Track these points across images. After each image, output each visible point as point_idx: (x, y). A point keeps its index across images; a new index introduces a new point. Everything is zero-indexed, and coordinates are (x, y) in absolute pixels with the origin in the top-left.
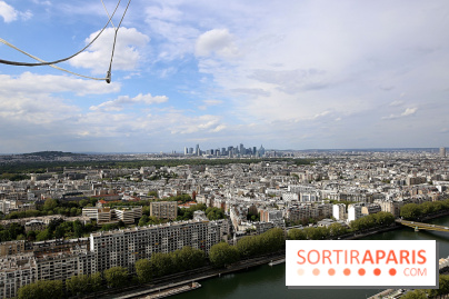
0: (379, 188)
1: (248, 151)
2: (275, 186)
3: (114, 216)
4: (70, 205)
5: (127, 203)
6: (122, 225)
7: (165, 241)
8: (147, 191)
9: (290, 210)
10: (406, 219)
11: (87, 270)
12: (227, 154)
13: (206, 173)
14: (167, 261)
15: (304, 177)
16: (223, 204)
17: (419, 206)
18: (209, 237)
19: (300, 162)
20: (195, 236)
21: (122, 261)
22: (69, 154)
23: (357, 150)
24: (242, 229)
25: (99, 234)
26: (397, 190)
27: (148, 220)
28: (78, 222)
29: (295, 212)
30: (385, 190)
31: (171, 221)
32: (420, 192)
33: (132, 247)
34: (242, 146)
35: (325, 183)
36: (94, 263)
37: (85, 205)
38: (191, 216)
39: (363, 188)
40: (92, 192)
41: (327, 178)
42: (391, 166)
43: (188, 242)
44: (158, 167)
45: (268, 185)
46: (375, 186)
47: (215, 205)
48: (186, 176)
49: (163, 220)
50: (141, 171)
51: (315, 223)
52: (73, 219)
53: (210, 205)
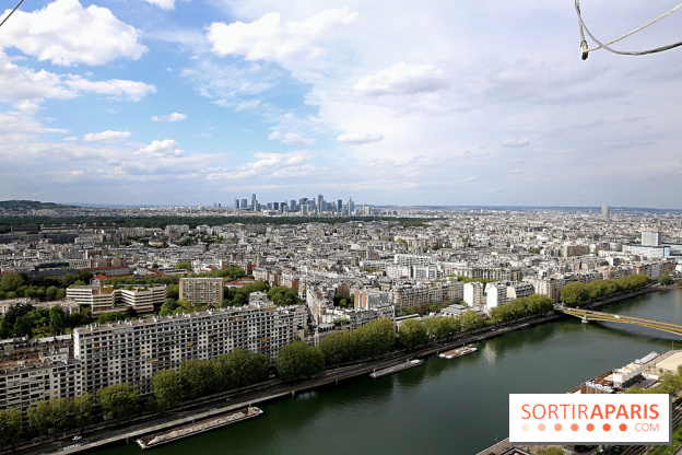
0: (527, 261)
1: (330, 207)
2: (374, 256)
3: (119, 301)
4: (46, 282)
5: (142, 281)
6: (132, 314)
7: (204, 340)
8: (174, 261)
9: (400, 291)
10: (569, 305)
11: (67, 389)
12: (298, 209)
13: (268, 236)
14: (207, 372)
15: (415, 244)
16: (296, 282)
17: (587, 286)
18: (275, 334)
19: (407, 223)
20: (253, 331)
21: (130, 374)
22: (51, 206)
23: (487, 208)
24: (327, 321)
25: (90, 328)
26: (553, 264)
27: (175, 307)
28: (58, 310)
29: (407, 293)
30: (536, 262)
31: (211, 307)
32: (585, 266)
33: (146, 350)
34: (321, 197)
35: (448, 254)
36: (80, 378)
37: (71, 282)
38: (244, 300)
39: (504, 259)
40: (85, 263)
41: (449, 246)
42: (539, 229)
43: (242, 341)
44: (193, 227)
45: (362, 253)
46: (520, 258)
47: (283, 283)
48: (236, 240)
49: (201, 306)
50: (167, 232)
51: (438, 312)
52: (51, 305)
53: (275, 283)
